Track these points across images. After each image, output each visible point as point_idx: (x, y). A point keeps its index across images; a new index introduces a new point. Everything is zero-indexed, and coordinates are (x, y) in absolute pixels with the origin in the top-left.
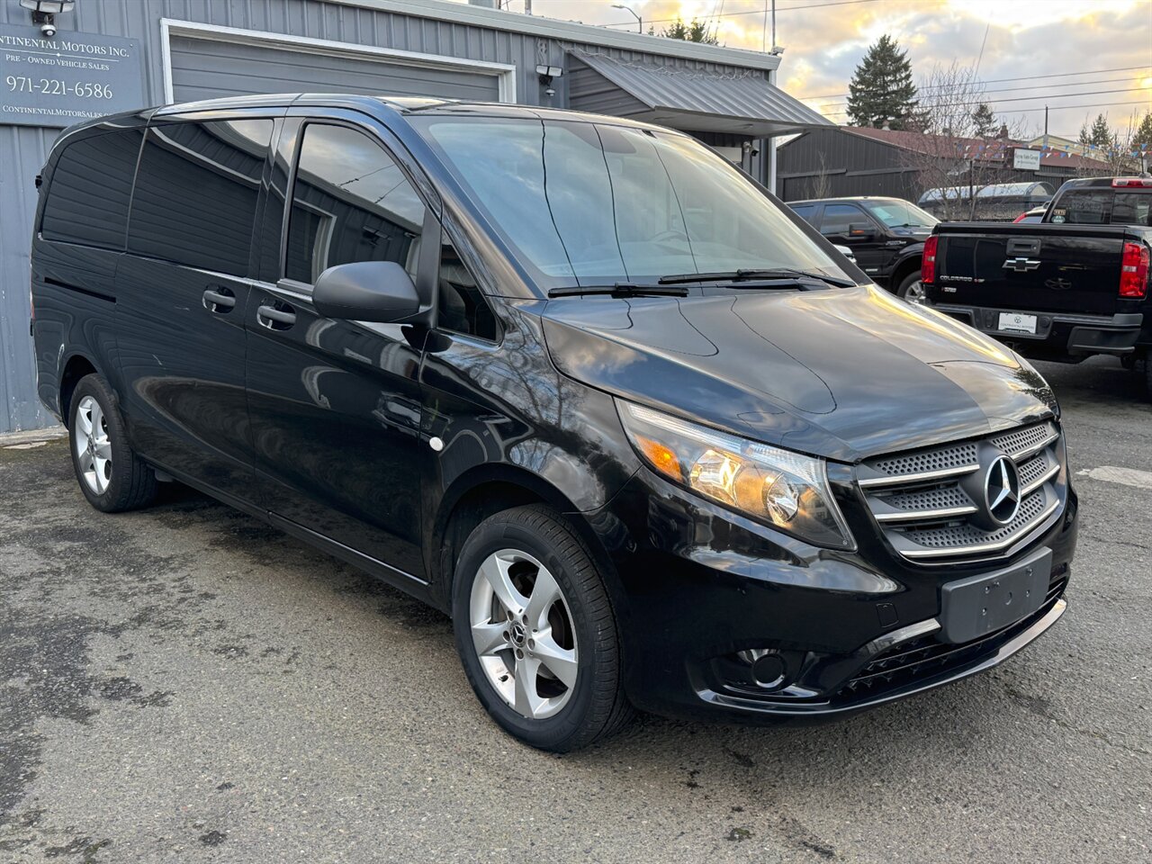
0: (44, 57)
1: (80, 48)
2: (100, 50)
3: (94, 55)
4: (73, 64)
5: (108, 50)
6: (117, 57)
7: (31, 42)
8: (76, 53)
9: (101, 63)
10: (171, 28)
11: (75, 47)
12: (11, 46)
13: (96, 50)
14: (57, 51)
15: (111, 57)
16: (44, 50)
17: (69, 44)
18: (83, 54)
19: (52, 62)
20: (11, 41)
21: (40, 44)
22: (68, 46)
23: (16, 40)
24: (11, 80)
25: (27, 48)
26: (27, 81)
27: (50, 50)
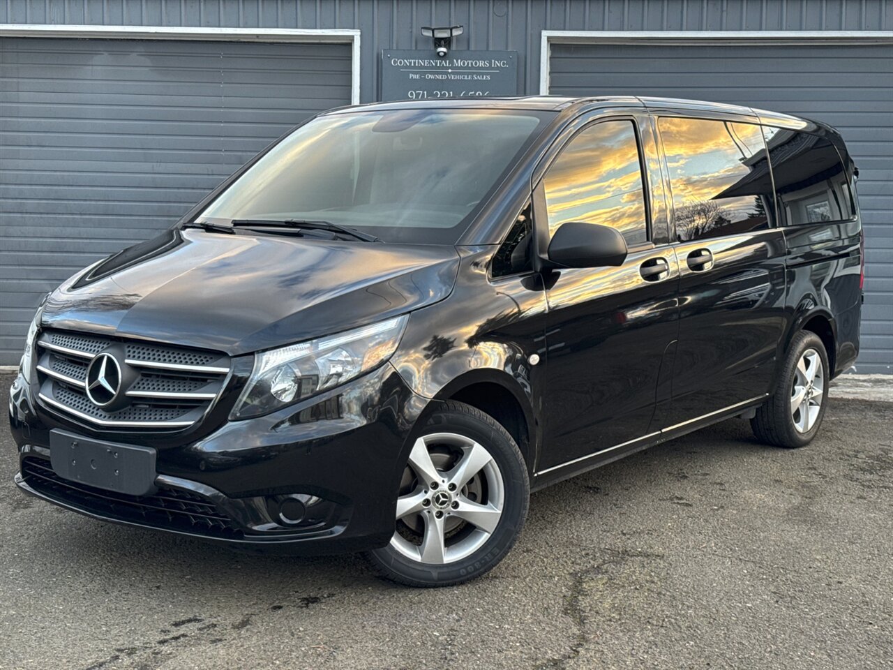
0: (438, 73)
1: (468, 64)
2: (484, 64)
3: (479, 68)
4: (461, 77)
5: (490, 64)
6: (498, 68)
7: (429, 63)
8: (465, 68)
9: (483, 74)
10: (549, 38)
11: (464, 63)
12: (415, 67)
13: (481, 64)
14: (448, 68)
15: (493, 69)
16: (439, 68)
17: (459, 61)
18: (469, 68)
19: (444, 77)
20: (415, 63)
21: (436, 64)
22: (459, 63)
23: (418, 62)
24: (412, 94)
25: (426, 68)
26: (423, 94)
27: (443, 67)
